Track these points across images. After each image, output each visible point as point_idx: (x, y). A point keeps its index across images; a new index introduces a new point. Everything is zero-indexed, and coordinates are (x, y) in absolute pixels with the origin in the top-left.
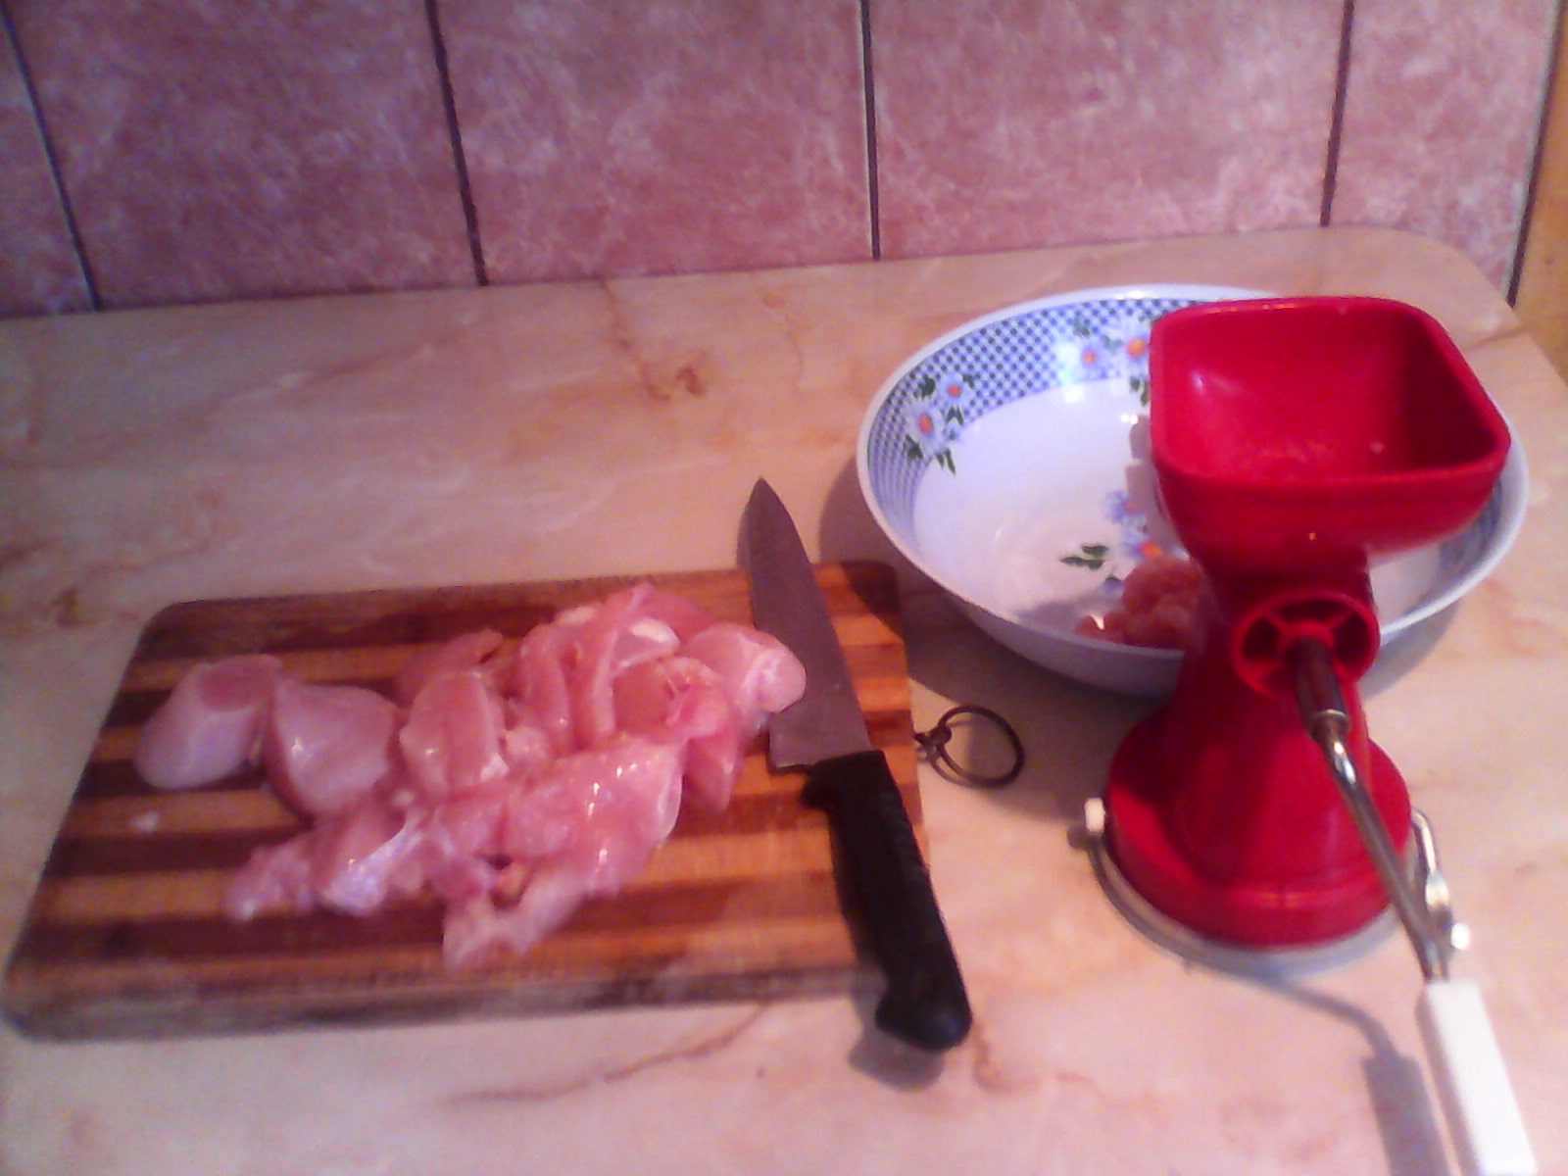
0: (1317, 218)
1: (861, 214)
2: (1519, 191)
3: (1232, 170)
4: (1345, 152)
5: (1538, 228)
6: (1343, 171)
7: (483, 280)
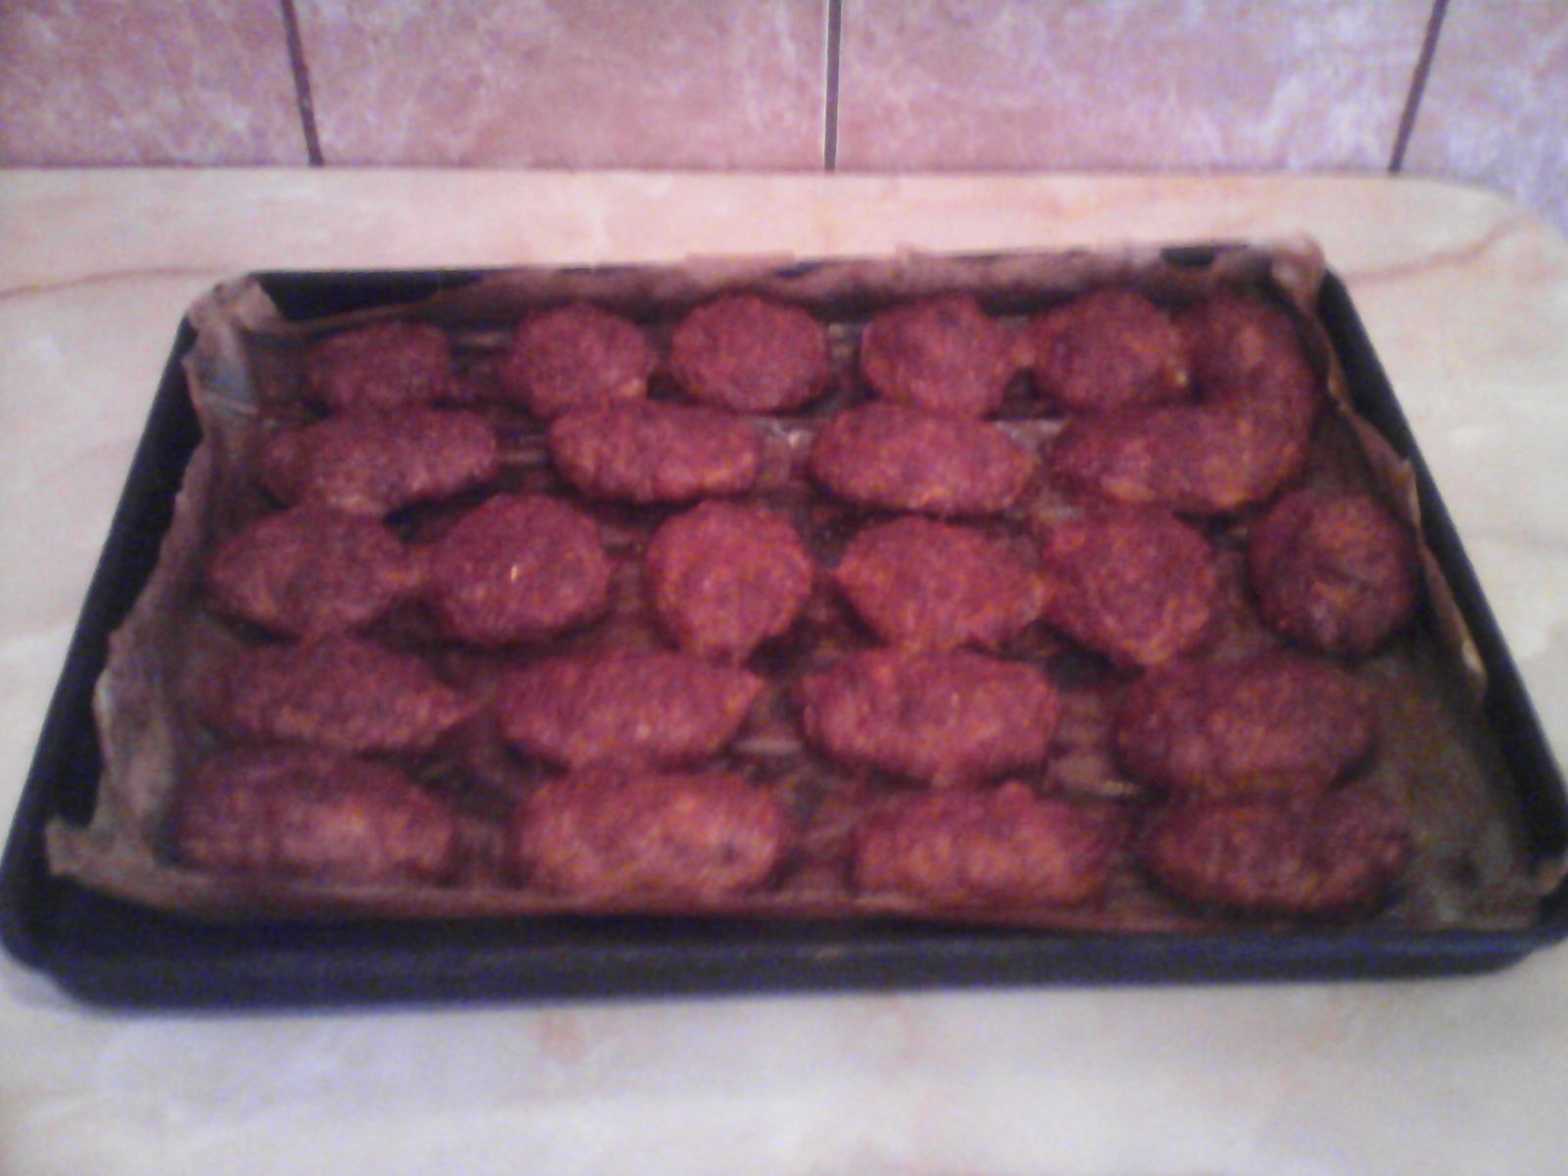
0: (1385, 163)
1: (814, 111)
7: (316, 157)
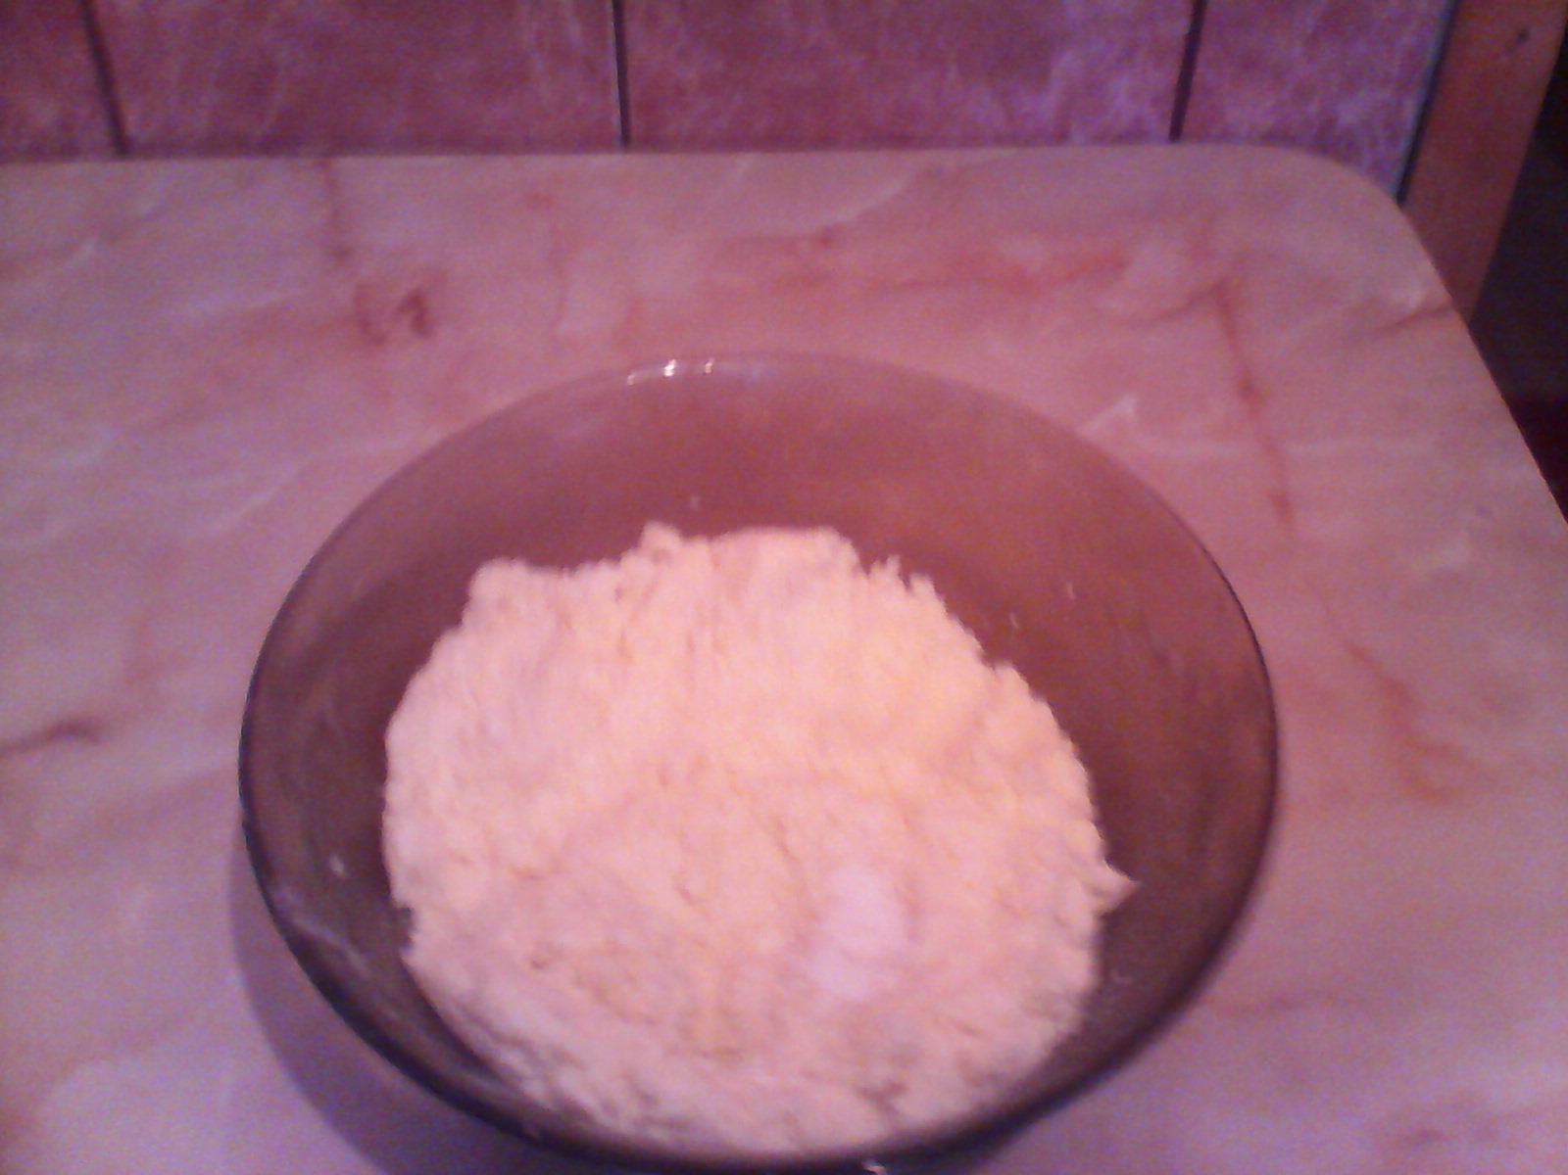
0: (1165, 129)
2: (1410, 109)
3: (1067, 64)
4: (1206, 52)
5: (1428, 157)
6: (1203, 74)
7: (122, 146)
